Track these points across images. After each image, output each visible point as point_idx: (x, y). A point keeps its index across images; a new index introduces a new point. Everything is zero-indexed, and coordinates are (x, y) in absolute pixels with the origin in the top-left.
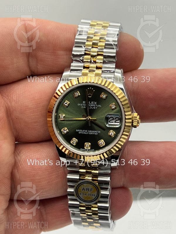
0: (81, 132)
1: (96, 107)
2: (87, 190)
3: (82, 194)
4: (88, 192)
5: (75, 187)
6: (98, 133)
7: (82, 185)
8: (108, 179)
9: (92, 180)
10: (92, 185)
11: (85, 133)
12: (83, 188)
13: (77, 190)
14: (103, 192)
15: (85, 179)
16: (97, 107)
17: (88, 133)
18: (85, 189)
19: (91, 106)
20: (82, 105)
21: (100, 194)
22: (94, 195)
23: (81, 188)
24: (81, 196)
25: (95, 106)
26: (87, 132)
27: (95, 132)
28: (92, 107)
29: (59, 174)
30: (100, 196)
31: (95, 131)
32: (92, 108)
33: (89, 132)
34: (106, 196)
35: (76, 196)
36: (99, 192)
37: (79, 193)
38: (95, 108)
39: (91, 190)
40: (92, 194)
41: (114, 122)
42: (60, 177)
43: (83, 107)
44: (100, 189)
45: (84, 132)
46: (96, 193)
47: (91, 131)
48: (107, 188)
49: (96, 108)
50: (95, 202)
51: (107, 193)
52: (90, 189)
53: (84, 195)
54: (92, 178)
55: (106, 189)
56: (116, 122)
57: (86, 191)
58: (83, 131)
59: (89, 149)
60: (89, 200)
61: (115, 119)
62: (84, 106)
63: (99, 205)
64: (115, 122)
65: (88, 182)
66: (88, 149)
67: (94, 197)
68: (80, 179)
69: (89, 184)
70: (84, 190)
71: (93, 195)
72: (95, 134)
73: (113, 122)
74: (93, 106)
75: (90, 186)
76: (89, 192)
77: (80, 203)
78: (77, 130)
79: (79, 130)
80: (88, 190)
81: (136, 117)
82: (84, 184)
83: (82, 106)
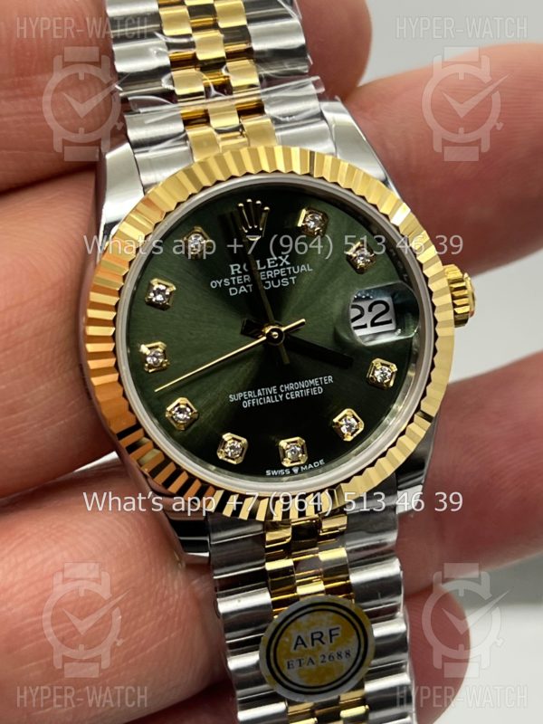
0: (250, 399)
1: (293, 278)
2: (316, 642)
3: (296, 664)
4: (319, 648)
5: (263, 646)
6: (323, 386)
7: (293, 625)
8: (392, 569)
9: (327, 591)
10: (331, 614)
11: (269, 400)
12: (299, 637)
13: (272, 654)
14: (380, 630)
15: (297, 599)
16: (293, 274)
17: (284, 397)
18: (306, 636)
19: (270, 279)
20: (231, 281)
21: (371, 642)
22: (348, 654)
23: (288, 640)
24: (293, 675)
25: (287, 271)
26: (279, 392)
27: (313, 386)
28: (276, 279)
29: (172, 610)
30: (371, 650)
31: (311, 382)
32: (276, 284)
33: (284, 393)
34: (395, 644)
35: (272, 679)
36: (364, 634)
37: (283, 662)
38: (285, 282)
39: (331, 636)
40: (338, 649)
41: (369, 325)
42: (176, 619)
43: (233, 291)
44: (365, 620)
45: (267, 396)
46: (352, 645)
47: (290, 386)
48: (394, 610)
49: (290, 281)
50: (353, 683)
51: (396, 627)
52: (326, 634)
53: (305, 666)
54: (325, 583)
55: (389, 614)
56: (376, 321)
57: (310, 647)
58: (259, 394)
59: (303, 465)
60: (328, 679)
61: (370, 310)
62: (238, 286)
63: (371, 687)
64: (373, 324)
65: (315, 606)
66: (299, 466)
67: (346, 663)
68: (276, 604)
69: (320, 613)
70: (303, 643)
71: (343, 655)
72: (314, 392)
73: (365, 326)
74: (279, 277)
75: (325, 622)
76: (326, 648)
77: (291, 703)
78: (232, 398)
79: (240, 395)
80: (320, 639)
81: (461, 280)
82: (299, 620)
83: (231, 285)
